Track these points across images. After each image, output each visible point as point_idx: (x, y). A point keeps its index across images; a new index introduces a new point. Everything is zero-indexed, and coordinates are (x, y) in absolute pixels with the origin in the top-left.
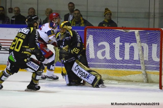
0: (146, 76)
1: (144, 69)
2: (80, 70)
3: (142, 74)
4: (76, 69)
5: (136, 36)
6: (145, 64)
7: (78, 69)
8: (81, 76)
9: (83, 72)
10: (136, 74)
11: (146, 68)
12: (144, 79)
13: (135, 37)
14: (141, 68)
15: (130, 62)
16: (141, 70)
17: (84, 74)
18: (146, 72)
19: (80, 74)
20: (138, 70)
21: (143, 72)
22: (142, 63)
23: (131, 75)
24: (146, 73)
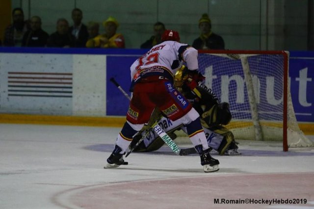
0: (260, 129)
1: (257, 118)
3: (253, 126)
5: (243, 64)
6: (258, 110)
10: (243, 126)
11: (259, 117)
12: (258, 135)
13: (241, 66)
14: (251, 117)
15: (233, 106)
16: (251, 120)
18: (259, 123)
20: (247, 120)
21: (255, 123)
22: (254, 108)
23: (236, 129)
24: (260, 126)
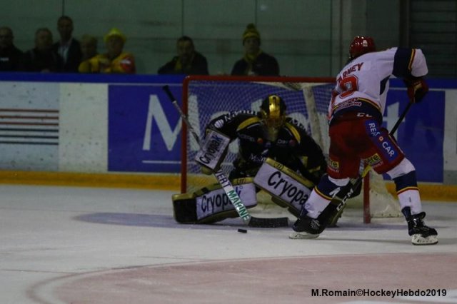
2: (289, 184)
4: (272, 182)
5: (306, 97)
7: (282, 181)
8: (292, 201)
9: (297, 192)
17: (300, 194)
19: (289, 196)
